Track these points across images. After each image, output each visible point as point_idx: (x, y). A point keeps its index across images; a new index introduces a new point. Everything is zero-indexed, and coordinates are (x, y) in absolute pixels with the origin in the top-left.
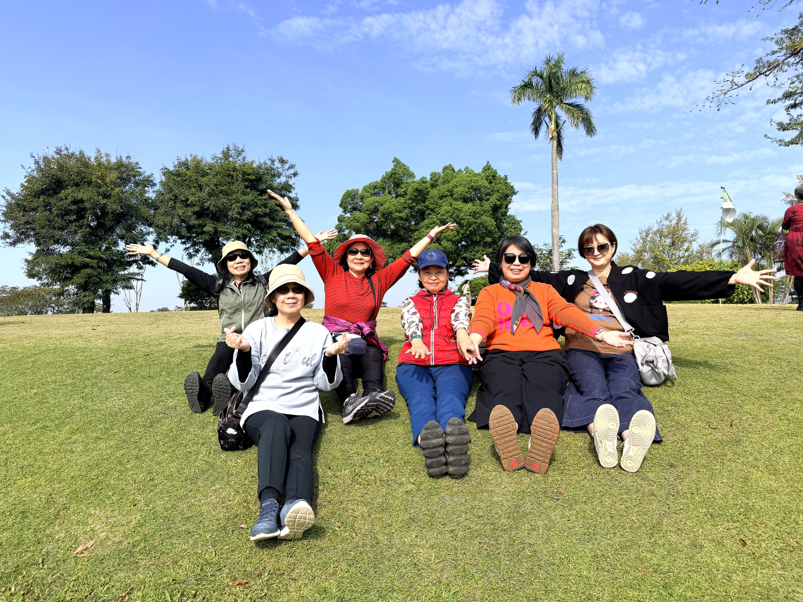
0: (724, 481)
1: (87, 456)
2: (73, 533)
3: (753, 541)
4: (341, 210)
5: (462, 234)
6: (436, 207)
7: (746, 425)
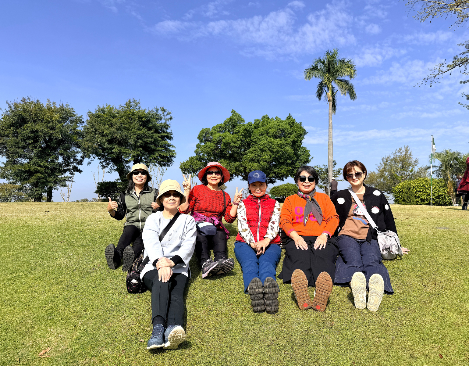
0: (430, 318)
1: (45, 295)
2: (37, 343)
3: (447, 355)
4: (199, 141)
5: (273, 158)
6: (257, 141)
7: (444, 284)
